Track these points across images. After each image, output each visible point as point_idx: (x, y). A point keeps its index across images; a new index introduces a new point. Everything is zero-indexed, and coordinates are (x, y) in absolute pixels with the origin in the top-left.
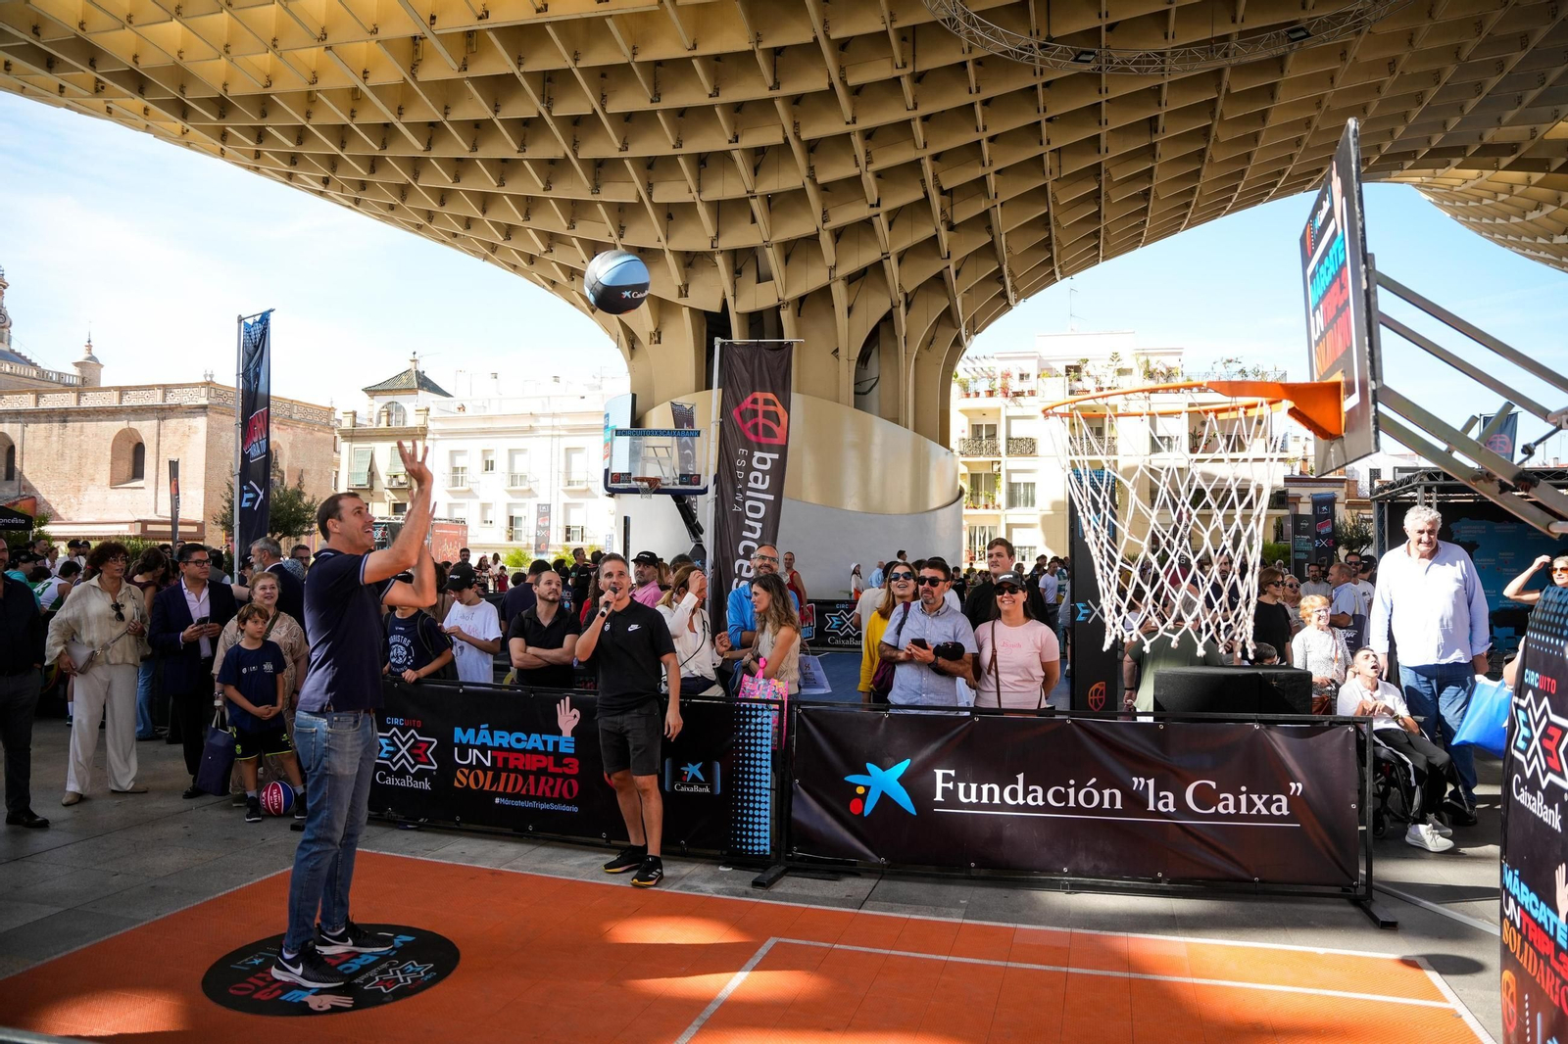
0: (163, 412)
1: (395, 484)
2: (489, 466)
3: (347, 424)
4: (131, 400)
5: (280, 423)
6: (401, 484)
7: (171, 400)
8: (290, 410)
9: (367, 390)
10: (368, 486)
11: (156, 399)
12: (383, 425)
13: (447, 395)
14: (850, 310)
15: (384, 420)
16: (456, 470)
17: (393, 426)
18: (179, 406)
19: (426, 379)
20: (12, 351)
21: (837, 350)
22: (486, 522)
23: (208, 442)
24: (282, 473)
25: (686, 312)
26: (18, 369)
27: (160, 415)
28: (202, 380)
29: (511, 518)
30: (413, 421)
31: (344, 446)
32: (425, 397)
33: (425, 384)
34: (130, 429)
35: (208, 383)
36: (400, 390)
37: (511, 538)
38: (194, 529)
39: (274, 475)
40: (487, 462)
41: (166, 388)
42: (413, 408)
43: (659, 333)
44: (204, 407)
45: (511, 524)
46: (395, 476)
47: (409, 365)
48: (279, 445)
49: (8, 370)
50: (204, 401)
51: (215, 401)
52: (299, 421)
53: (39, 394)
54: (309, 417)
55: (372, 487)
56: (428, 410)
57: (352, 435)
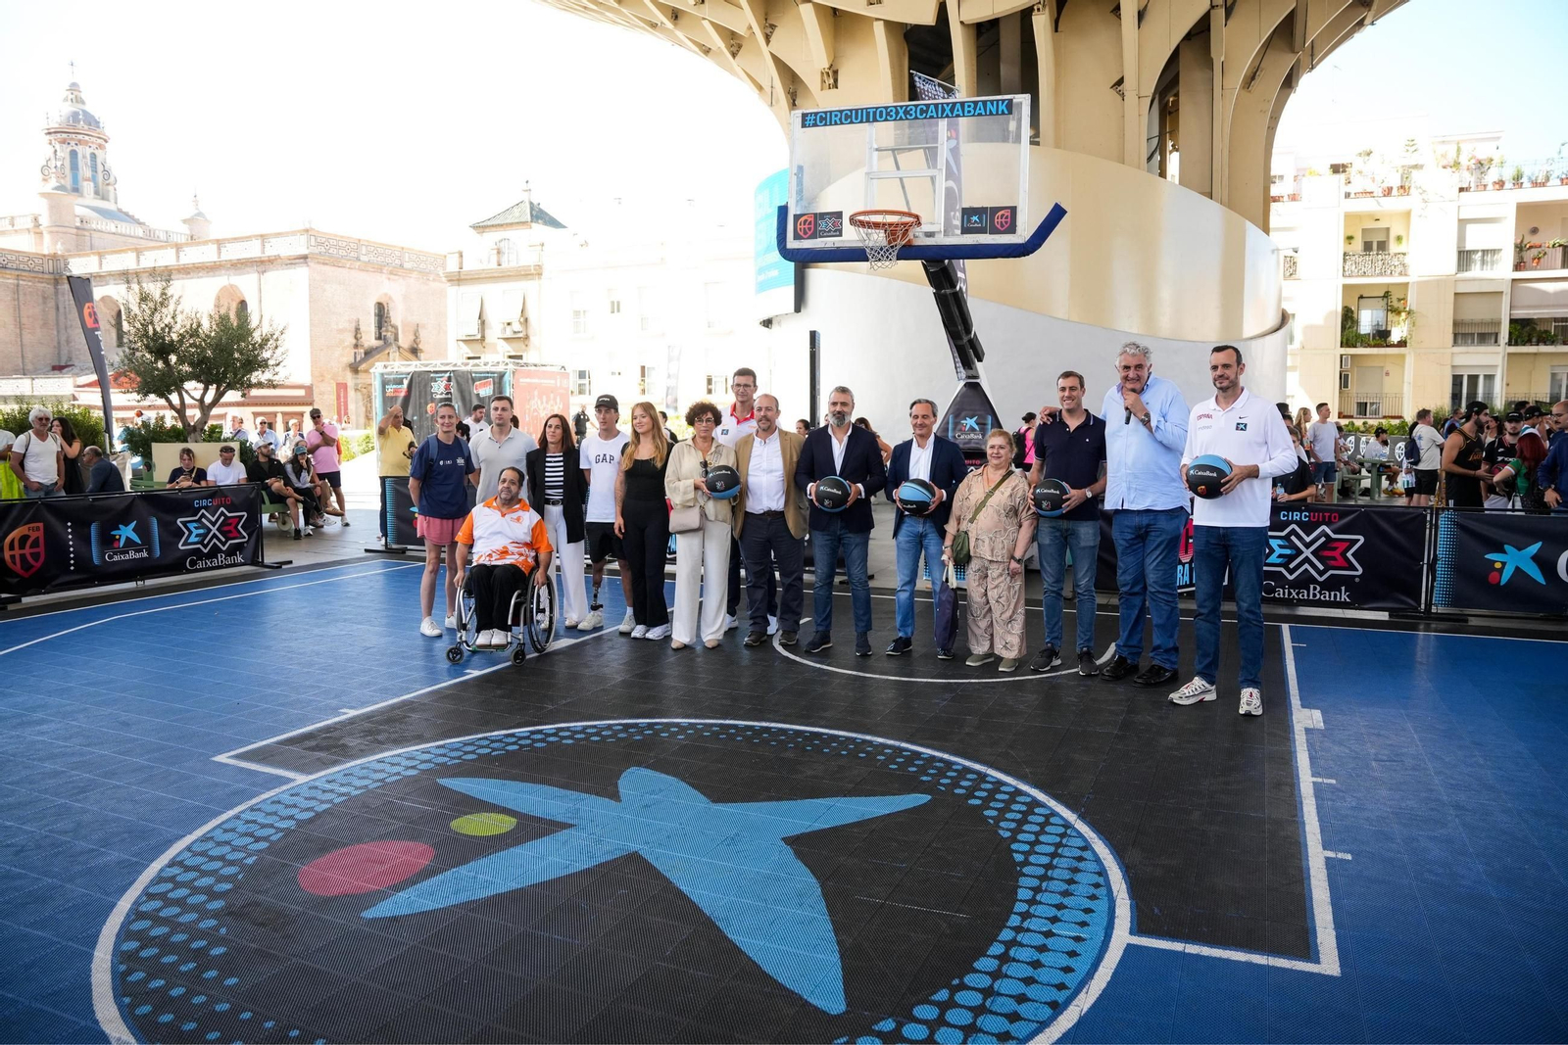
0: (262, 264)
1: (509, 334)
2: (616, 307)
3: (452, 266)
4: (232, 253)
5: (391, 273)
6: (515, 332)
7: (270, 252)
8: (400, 258)
9: (475, 227)
10: (479, 337)
11: (253, 250)
12: (494, 265)
13: (564, 227)
14: (1141, 15)
15: (494, 258)
16: (577, 313)
17: (505, 265)
18: (278, 257)
19: (541, 211)
20: (120, 210)
21: (1120, 82)
22: (613, 373)
23: (311, 296)
24: (396, 328)
25: (879, 29)
26: (124, 228)
27: (260, 269)
28: (301, 227)
29: (643, 368)
30: (528, 259)
31: (452, 291)
32: (539, 230)
33: (539, 215)
34: (232, 286)
35: (307, 231)
36: (511, 224)
37: (643, 391)
38: (301, 393)
39: (387, 331)
40: (613, 303)
41: (263, 238)
42: (524, 245)
43: (836, 73)
44: (305, 257)
45: (643, 375)
46: (509, 324)
47: (525, 197)
48: (390, 298)
49: (114, 230)
50: (304, 251)
51: (316, 250)
52: (411, 270)
53: (139, 252)
54: (423, 266)
55: (483, 338)
56: (543, 245)
57: (458, 279)
